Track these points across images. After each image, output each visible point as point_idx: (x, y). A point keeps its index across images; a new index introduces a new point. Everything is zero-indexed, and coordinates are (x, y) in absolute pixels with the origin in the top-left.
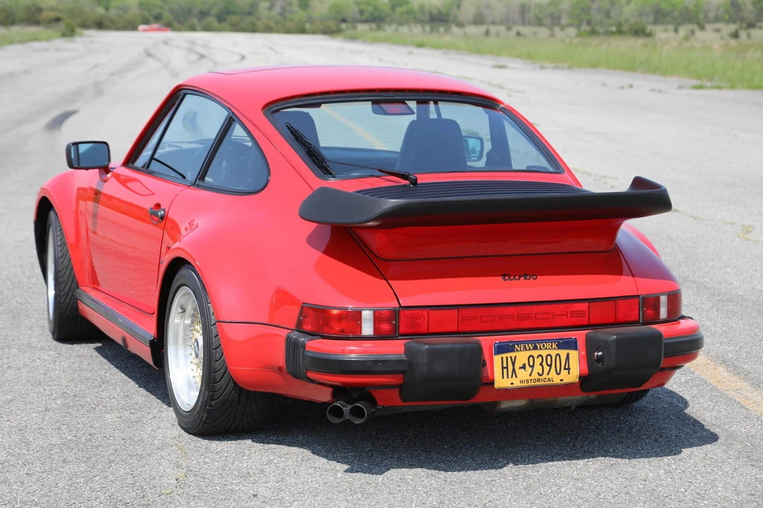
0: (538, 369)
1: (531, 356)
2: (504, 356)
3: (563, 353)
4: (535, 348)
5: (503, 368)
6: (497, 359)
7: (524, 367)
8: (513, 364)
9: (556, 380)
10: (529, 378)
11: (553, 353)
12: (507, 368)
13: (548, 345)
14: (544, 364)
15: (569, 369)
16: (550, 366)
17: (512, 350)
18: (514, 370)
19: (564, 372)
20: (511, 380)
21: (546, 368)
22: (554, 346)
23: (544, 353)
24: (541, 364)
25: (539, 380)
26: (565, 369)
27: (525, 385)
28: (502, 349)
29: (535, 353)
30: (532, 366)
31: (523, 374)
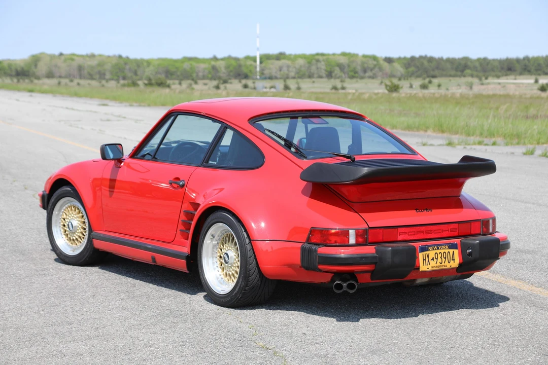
0: (439, 260)
1: (436, 253)
2: (424, 253)
3: (451, 251)
4: (438, 249)
5: (424, 260)
6: (421, 255)
7: (433, 259)
8: (428, 257)
9: (448, 266)
10: (436, 265)
11: (447, 251)
12: (425, 260)
13: (444, 247)
14: (442, 257)
15: (454, 260)
16: (445, 258)
17: (427, 250)
18: (428, 261)
19: (452, 262)
20: (427, 267)
21: (444, 260)
22: (447, 247)
23: (442, 251)
24: (441, 258)
25: (440, 266)
26: (452, 260)
27: (434, 269)
28: (424, 249)
29: (438, 251)
30: (437, 259)
31: (433, 263)
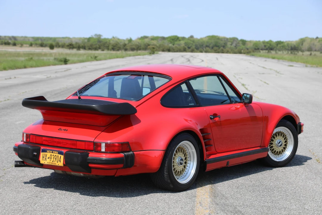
0: (52, 159)
1: (51, 155)
2: (44, 153)
3: (59, 155)
4: (52, 152)
5: (43, 157)
6: (42, 154)
7: (49, 158)
8: (46, 156)
9: (57, 165)
10: (50, 162)
11: (57, 155)
12: (44, 157)
13: (56, 152)
14: (54, 158)
15: (60, 161)
16: (56, 159)
17: (46, 152)
18: (46, 159)
19: (59, 162)
20: (45, 162)
21: (55, 160)
22: (57, 153)
23: (55, 154)
24: (53, 158)
25: (52, 163)
26: (59, 161)
27: (48, 164)
28: (44, 151)
29: (52, 154)
30: (51, 158)
31: (48, 160)
